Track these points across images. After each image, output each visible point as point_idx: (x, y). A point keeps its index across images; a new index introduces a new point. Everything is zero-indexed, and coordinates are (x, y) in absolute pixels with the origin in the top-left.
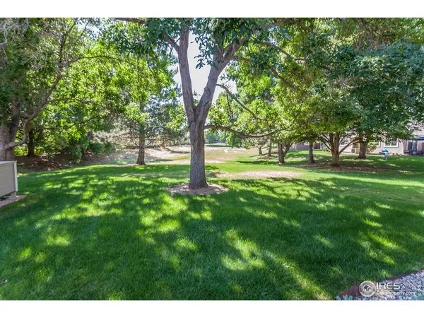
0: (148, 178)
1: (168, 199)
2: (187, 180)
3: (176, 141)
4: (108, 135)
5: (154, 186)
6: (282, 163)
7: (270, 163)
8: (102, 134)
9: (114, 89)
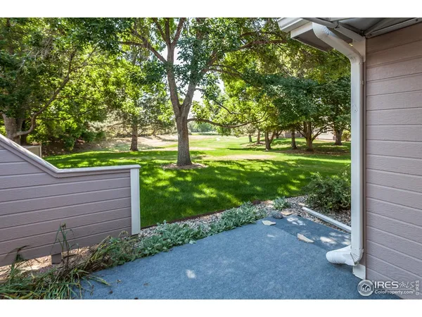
0: (143, 160)
1: (160, 171)
2: (176, 161)
3: (167, 130)
4: (102, 125)
5: (149, 165)
6: (269, 149)
7: (258, 150)
8: (97, 124)
9: (112, 88)
